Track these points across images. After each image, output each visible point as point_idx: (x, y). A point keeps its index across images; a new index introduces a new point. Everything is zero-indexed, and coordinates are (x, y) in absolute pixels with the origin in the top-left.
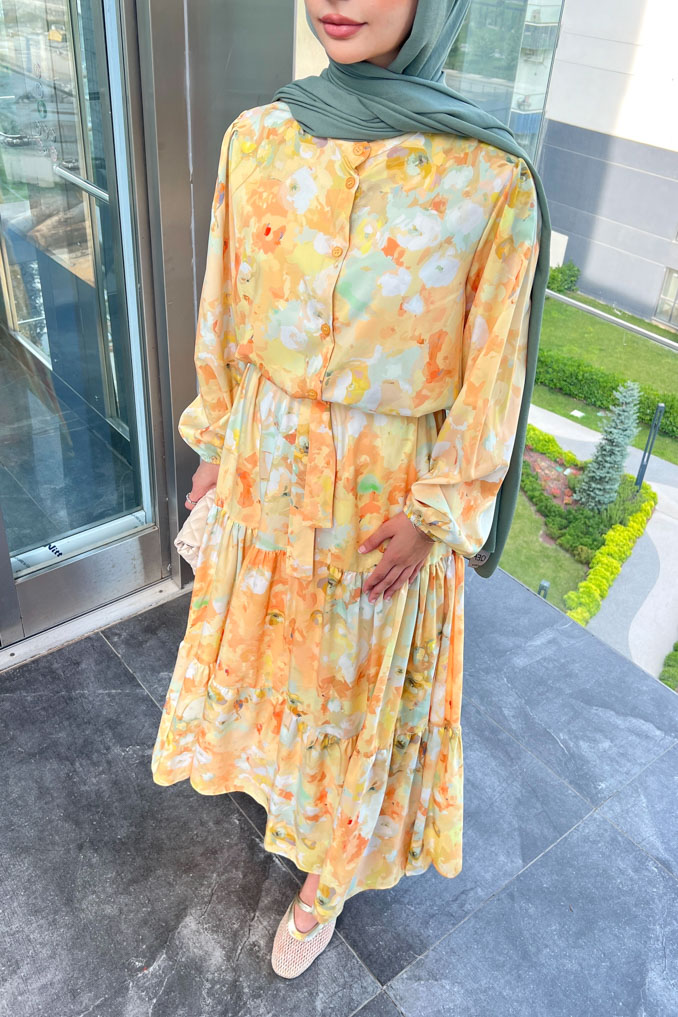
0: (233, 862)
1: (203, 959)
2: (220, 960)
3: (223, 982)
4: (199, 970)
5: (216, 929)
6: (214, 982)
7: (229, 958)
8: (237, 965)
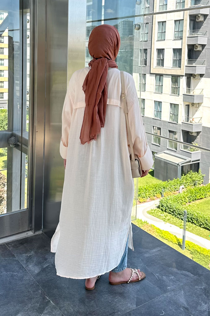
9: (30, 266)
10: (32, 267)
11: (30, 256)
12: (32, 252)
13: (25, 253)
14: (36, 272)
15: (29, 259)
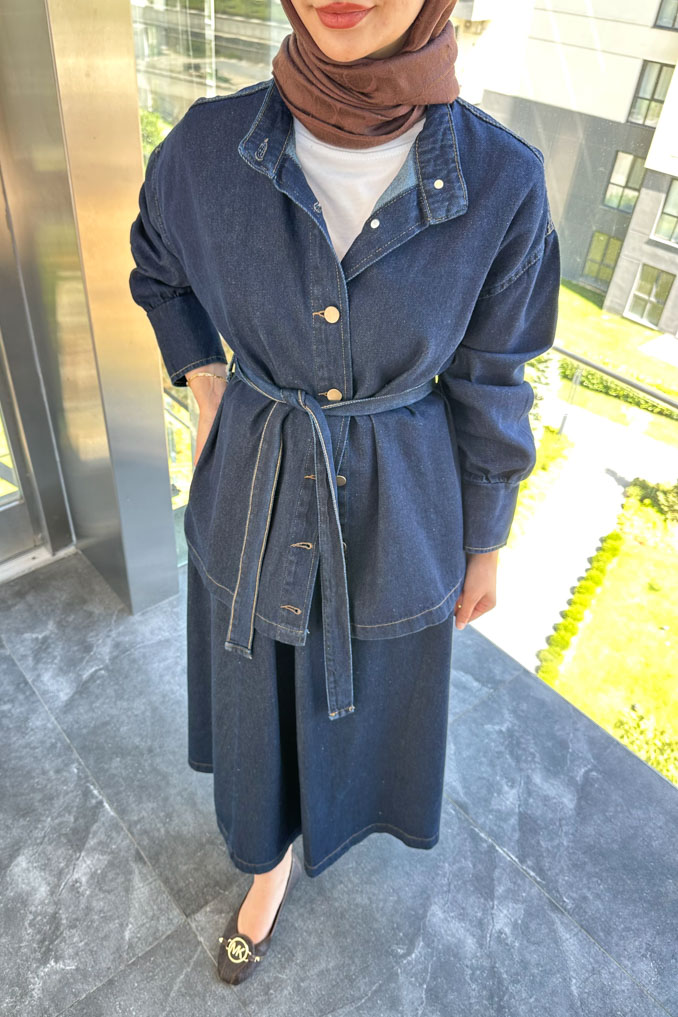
0: (66, 807)
1: (29, 894)
2: (44, 894)
3: (44, 915)
4: (25, 903)
5: (44, 868)
6: (36, 915)
7: (52, 893)
8: (59, 900)
9: (46, 677)
10: (52, 681)
11: (45, 639)
12: (51, 626)
13: (32, 628)
14: (64, 696)
15: (41, 650)
